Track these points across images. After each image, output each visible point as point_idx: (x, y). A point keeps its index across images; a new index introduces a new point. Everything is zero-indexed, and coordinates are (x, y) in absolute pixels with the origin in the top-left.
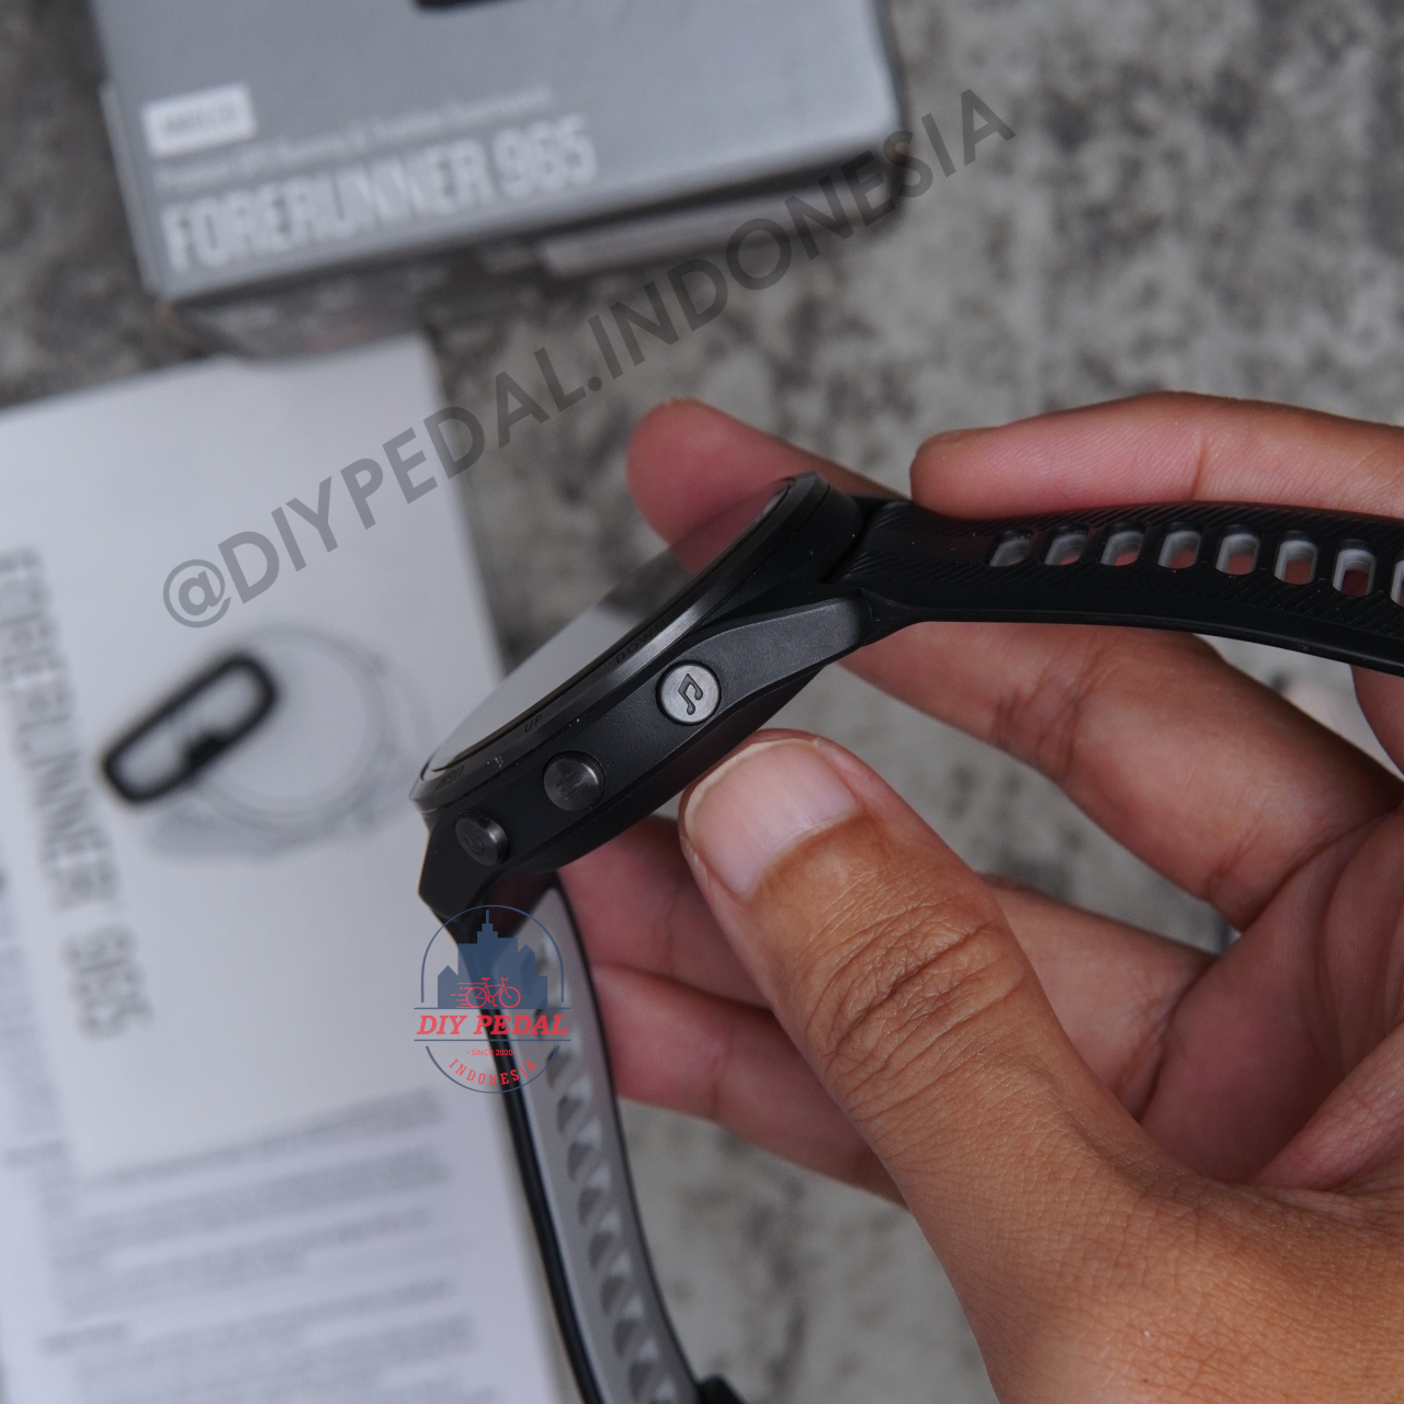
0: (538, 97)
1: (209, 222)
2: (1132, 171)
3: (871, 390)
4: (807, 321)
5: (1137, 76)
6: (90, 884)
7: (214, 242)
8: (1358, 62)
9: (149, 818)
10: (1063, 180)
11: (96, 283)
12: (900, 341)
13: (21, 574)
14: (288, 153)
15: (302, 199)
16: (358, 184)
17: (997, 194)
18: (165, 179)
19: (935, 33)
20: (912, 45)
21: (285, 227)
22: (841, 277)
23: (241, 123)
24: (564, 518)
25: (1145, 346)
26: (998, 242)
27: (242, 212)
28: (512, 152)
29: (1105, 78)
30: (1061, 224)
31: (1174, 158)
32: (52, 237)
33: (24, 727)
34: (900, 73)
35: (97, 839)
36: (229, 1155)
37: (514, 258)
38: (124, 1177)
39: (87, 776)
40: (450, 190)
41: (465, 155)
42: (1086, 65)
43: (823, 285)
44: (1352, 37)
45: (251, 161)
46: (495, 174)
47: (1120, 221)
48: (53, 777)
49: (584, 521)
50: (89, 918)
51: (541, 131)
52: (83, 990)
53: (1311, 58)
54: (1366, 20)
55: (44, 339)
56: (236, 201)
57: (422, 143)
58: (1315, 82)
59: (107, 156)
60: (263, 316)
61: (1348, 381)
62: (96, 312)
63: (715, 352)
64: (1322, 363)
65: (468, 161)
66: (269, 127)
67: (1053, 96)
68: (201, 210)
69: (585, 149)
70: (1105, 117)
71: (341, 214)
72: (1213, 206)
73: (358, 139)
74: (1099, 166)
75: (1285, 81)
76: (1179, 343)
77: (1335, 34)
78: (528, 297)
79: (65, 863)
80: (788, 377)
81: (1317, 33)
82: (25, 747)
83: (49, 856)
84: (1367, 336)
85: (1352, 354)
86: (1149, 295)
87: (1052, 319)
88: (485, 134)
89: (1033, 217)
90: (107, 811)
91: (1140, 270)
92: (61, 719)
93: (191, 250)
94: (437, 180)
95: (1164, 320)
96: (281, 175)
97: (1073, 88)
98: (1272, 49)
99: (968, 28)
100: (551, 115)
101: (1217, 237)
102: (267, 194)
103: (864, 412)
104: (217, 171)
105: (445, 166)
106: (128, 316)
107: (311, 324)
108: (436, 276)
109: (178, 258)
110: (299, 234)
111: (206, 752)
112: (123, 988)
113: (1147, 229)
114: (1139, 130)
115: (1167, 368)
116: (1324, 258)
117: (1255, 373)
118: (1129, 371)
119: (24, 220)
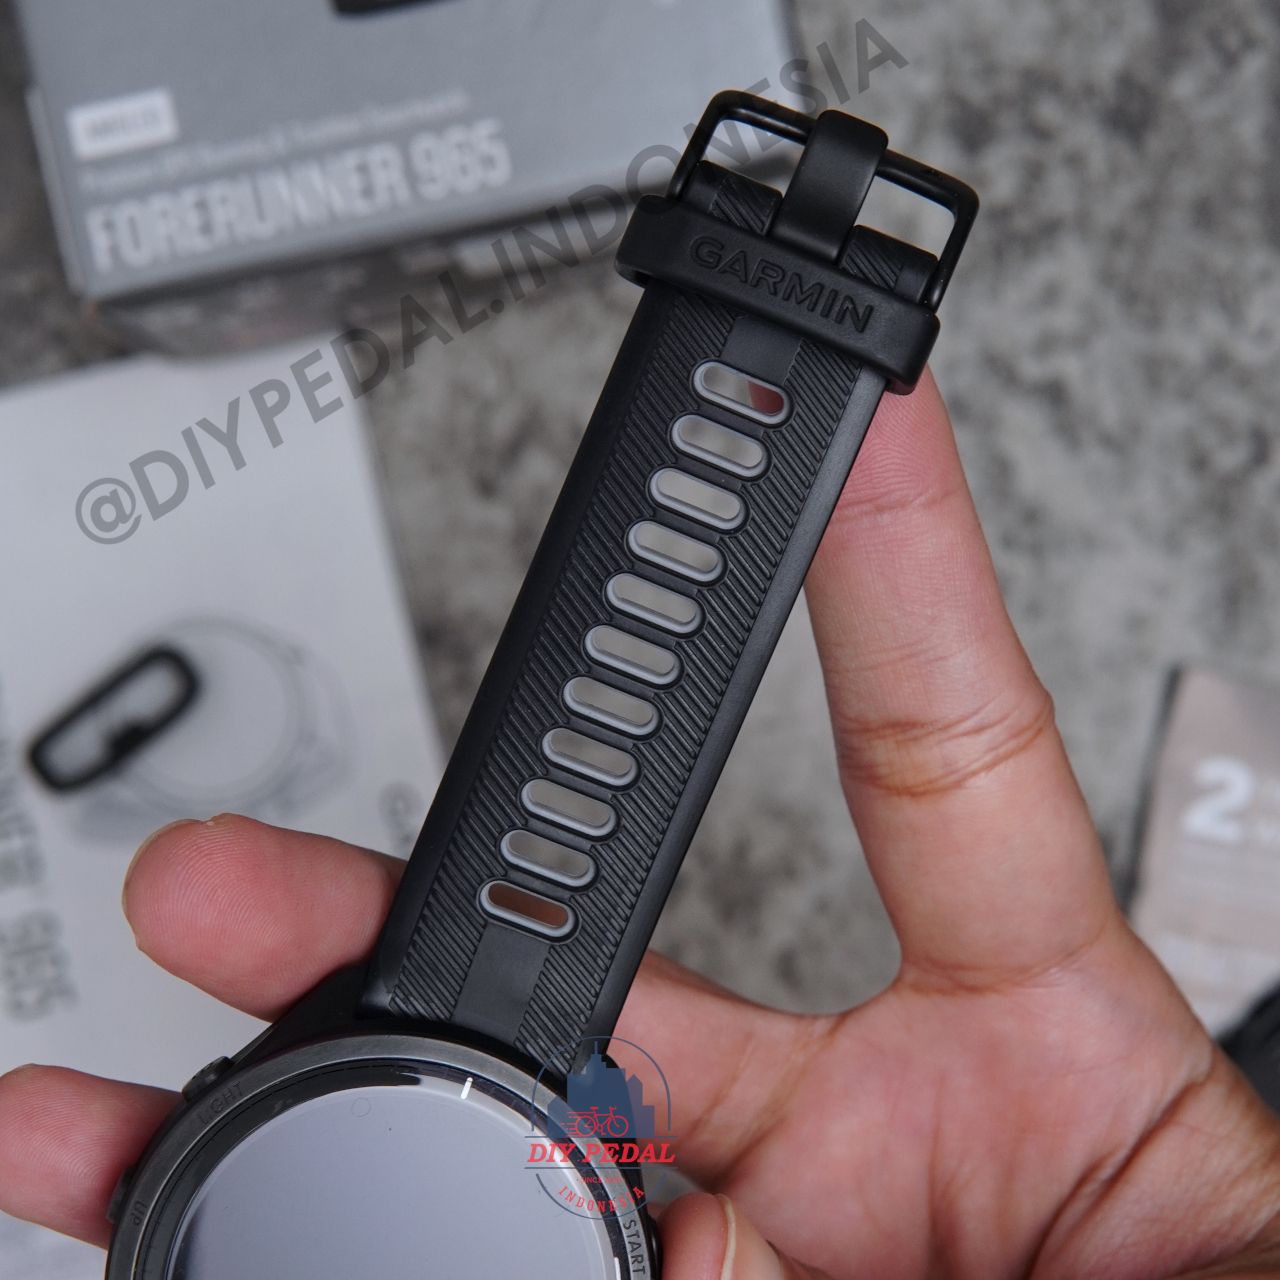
0: (454, 101)
1: (132, 222)
2: (1034, 173)
5: (1038, 81)
6: (17, 870)
7: (137, 244)
8: (1254, 66)
9: (75, 806)
11: (23, 283)
14: (210, 156)
15: (224, 201)
16: (278, 185)
18: (89, 181)
19: (842, 38)
21: (207, 229)
23: (165, 128)
24: (478, 512)
25: (1046, 345)
27: (164, 214)
28: (428, 156)
29: (1008, 83)
31: (1075, 161)
35: (26, 828)
37: (429, 259)
40: (368, 192)
41: (384, 157)
42: (989, 70)
44: (1249, 43)
45: (173, 163)
46: (411, 176)
47: (1022, 223)
49: (499, 516)
51: (456, 135)
52: (10, 973)
53: (1209, 63)
54: (1262, 26)
56: (159, 203)
57: (340, 146)
58: (1212, 87)
59: (32, 159)
60: (185, 315)
62: (22, 312)
65: (385, 164)
66: (189, 133)
67: (955, 99)
68: (126, 211)
69: (499, 151)
70: (1007, 121)
71: (261, 216)
72: (1111, 210)
73: (279, 143)
74: (1001, 169)
75: (1184, 86)
76: (1080, 342)
77: (1232, 40)
81: (1215, 38)
84: (1264, 335)
85: (1248, 352)
86: (1051, 295)
88: (402, 138)
90: (33, 800)
91: (1041, 271)
93: (115, 251)
94: (355, 182)
95: (1064, 319)
96: (203, 177)
97: (977, 93)
98: (1170, 55)
100: (466, 119)
101: (1117, 238)
102: (189, 196)
104: (142, 174)
105: (363, 169)
106: (53, 315)
107: (231, 323)
108: (354, 276)
109: (102, 259)
110: (221, 234)
111: (129, 742)
112: (49, 972)
113: (1050, 230)
114: (1041, 133)
115: (1068, 366)
116: (1222, 259)
117: (1154, 371)
118: (1032, 369)
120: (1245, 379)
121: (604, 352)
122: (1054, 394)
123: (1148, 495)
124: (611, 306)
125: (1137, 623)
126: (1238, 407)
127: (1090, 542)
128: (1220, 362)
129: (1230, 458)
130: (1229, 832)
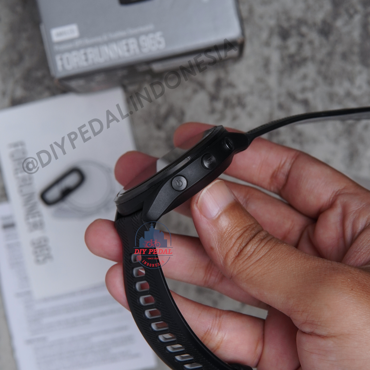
0: (151, 27)
1: (67, 58)
2: (300, 46)
3: (235, 101)
4: (218, 83)
5: (302, 22)
6: (38, 226)
7: (69, 64)
8: (357, 18)
9: (52, 209)
10: (283, 48)
11: (39, 74)
12: (242, 89)
13: (20, 147)
14: (87, 41)
15: (91, 53)
16: (105, 49)
17: (266, 52)
18: (56, 48)
19: (251, 11)
20: (245, 14)
21: (87, 60)
22: (227, 72)
23: (76, 34)
24: (157, 133)
25: (304, 90)
26: (266, 64)
27: (76, 56)
28: (144, 41)
29: (294, 22)
30: (282, 59)
31: (311, 43)
32: (28, 62)
33: (21, 186)
34: (242, 21)
35: (39, 214)
36: (72, 294)
37: (144, 68)
38: (46, 300)
39: (37, 198)
40: (128, 51)
41: (132, 42)
42: (289, 19)
43: (222, 74)
44: (356, 12)
45: (78, 43)
46: (139, 46)
47: (297, 58)
48: (28, 199)
49: (162, 134)
50: (37, 234)
51: (151, 36)
52: (36, 252)
53: (345, 17)
54: (359, 8)
55: (26, 88)
56: (74, 53)
57: (121, 39)
58: (346, 23)
59: (42, 42)
60: (81, 82)
61: (355, 99)
62: (39, 81)
63: (195, 91)
64: (348, 94)
66: (82, 35)
67: (280, 27)
68: (66, 56)
69: (162, 40)
70: (294, 32)
71: (101, 56)
72: (321, 55)
73: (105, 38)
74: (292, 45)
75: (339, 23)
76: (312, 89)
77: (352, 11)
78: (148, 77)
79: (31, 220)
80: (214, 98)
81: (347, 11)
82: (21, 191)
83: (27, 219)
84: (360, 87)
85: (356, 92)
86: (305, 77)
87: (280, 83)
88: (137, 36)
89: (275, 57)
90: (42, 207)
91: (302, 71)
92: (30, 184)
93: (63, 66)
94: (125, 48)
96: (86, 47)
97: (286, 25)
98: (336, 15)
99: (259, 10)
100: (154, 32)
101: (322, 62)
102: (82, 52)
103: (233, 107)
104: (70, 46)
105: (127, 45)
106: (47, 82)
107: (93, 84)
108: (125, 72)
109: (59, 68)
110: (90, 61)
111: (67, 193)
112: (46, 252)
113: (304, 60)
114: (302, 35)
115: (309, 95)
116: (349, 68)
117: (331, 97)
118: (300, 96)
119: (21, 58)
122: (305, 103)
127: (315, 141)
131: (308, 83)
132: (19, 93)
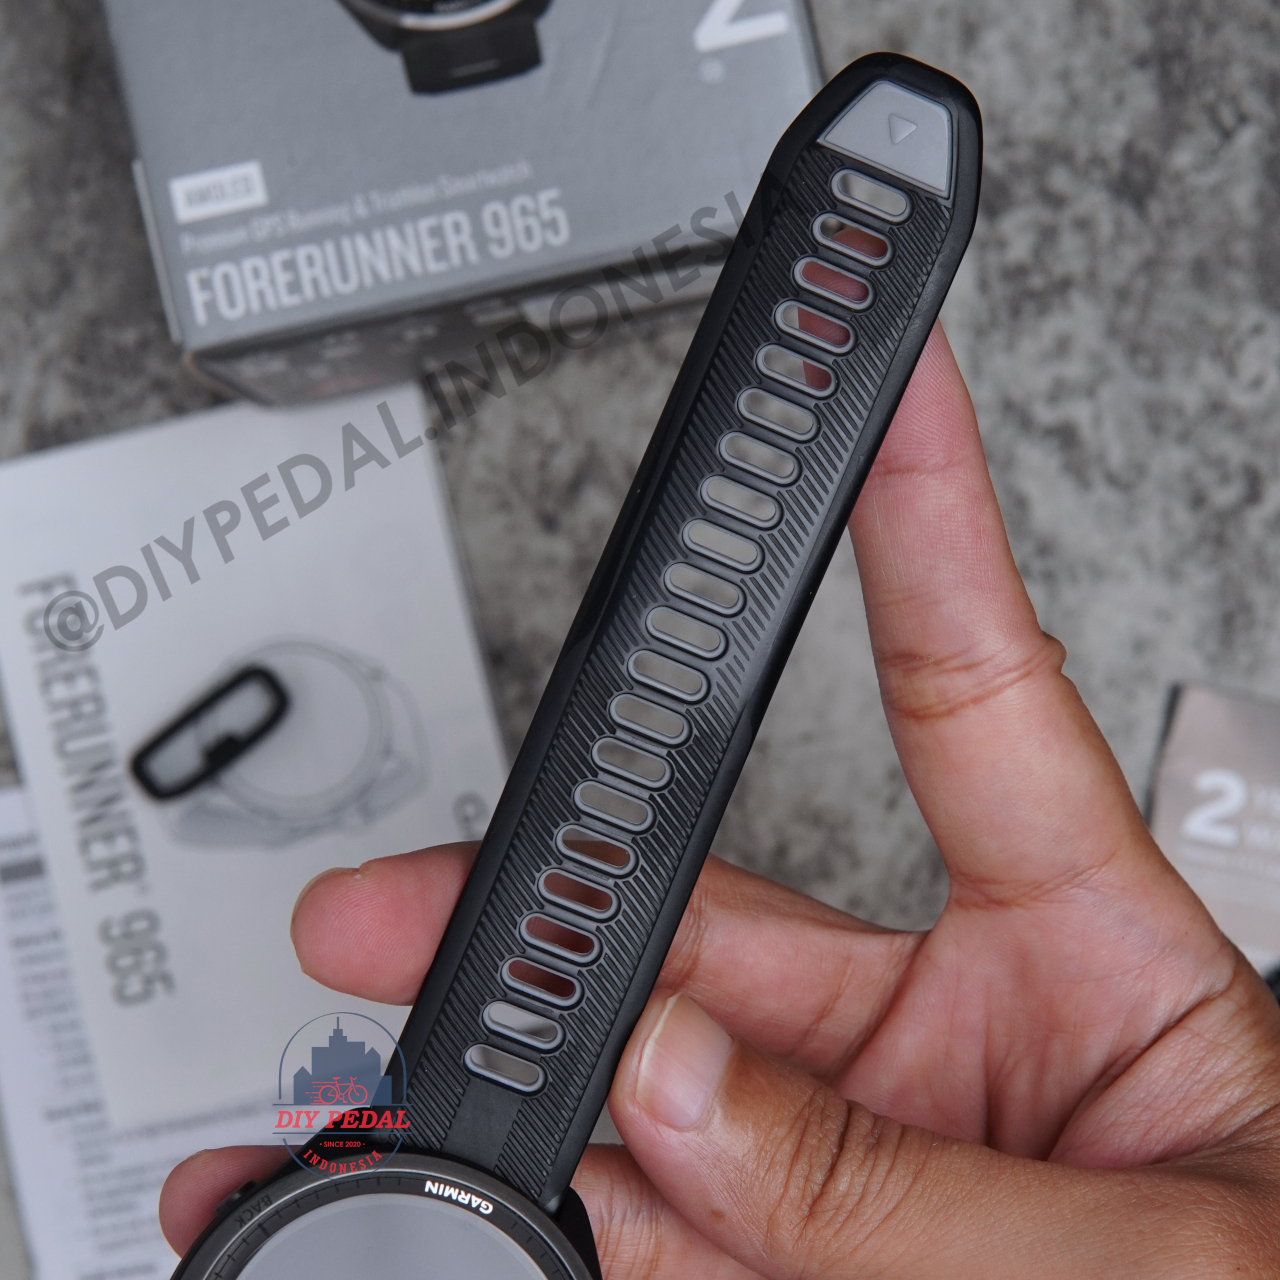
0: (523, 170)
1: (226, 279)
2: (1048, 235)
5: (1051, 152)
6: (122, 870)
7: (232, 303)
8: (1247, 138)
9: (175, 810)
10: (988, 245)
11: (129, 336)
14: (296, 221)
15: (309, 259)
16: (360, 248)
18: (187, 243)
21: (295, 287)
23: (258, 196)
24: (541, 544)
25: (1058, 392)
27: (256, 271)
28: (496, 219)
29: (1023, 154)
30: (983, 284)
31: (1083, 225)
32: (87, 296)
37: (501, 314)
38: (151, 1131)
39: (120, 770)
40: (441, 253)
41: (456, 221)
44: (1243, 119)
45: (264, 228)
46: (481, 239)
47: (1037, 281)
48: (88, 776)
49: (561, 548)
50: (121, 900)
51: (520, 202)
53: (1210, 137)
54: (1253, 102)
55: (82, 387)
56: (252, 262)
58: (1212, 156)
59: (139, 225)
60: (276, 365)
62: (127, 362)
65: (457, 227)
66: (278, 200)
68: (221, 270)
69: (560, 215)
70: (1023, 189)
71: (345, 277)
72: (1114, 273)
73: (360, 208)
74: (1018, 232)
75: (1183, 158)
76: (1089, 390)
77: (1227, 116)
79: (99, 851)
81: (1213, 114)
83: (84, 845)
84: (1257, 383)
85: (1242, 399)
86: (1063, 346)
88: (472, 204)
90: (135, 804)
91: (1054, 325)
93: (211, 306)
94: (429, 245)
96: (292, 241)
98: (1172, 129)
100: (530, 188)
101: (1123, 295)
102: (279, 257)
104: (238, 236)
105: (437, 232)
106: (155, 365)
107: (318, 372)
108: (429, 330)
109: (199, 314)
110: (308, 291)
111: (225, 753)
113: (1064, 285)
114: (1054, 200)
115: (1079, 412)
116: (1219, 316)
117: (1156, 416)
118: (1045, 415)
119: (65, 280)
120: (1238, 424)
121: (655, 399)
122: (1065, 436)
123: (1151, 528)
124: (662, 357)
125: (1140, 646)
126: (1233, 449)
127: (1099, 572)
128: (1216, 407)
129: (1225, 496)
130: (1226, 835)
131: (1075, 369)
132: (58, 402)
